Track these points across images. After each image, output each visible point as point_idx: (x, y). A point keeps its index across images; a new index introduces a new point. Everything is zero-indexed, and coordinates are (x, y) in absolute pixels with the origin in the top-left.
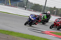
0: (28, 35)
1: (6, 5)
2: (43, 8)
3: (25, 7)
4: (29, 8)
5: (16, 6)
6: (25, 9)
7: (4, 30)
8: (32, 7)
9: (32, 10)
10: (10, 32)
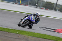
0: (40, 34)
1: (17, 4)
2: (54, 5)
3: (37, 5)
4: (41, 6)
5: (28, 4)
6: (37, 7)
7: (15, 29)
8: (44, 5)
9: (44, 8)
10: (21, 31)
